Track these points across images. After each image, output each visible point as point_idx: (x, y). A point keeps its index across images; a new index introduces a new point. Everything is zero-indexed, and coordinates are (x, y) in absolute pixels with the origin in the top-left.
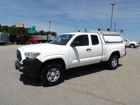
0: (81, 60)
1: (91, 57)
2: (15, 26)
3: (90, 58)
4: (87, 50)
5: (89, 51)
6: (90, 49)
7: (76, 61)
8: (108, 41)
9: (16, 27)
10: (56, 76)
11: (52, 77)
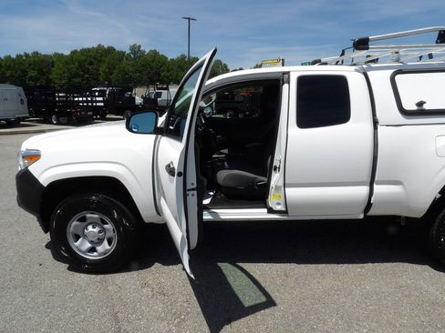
10: (106, 242)
11: (91, 242)
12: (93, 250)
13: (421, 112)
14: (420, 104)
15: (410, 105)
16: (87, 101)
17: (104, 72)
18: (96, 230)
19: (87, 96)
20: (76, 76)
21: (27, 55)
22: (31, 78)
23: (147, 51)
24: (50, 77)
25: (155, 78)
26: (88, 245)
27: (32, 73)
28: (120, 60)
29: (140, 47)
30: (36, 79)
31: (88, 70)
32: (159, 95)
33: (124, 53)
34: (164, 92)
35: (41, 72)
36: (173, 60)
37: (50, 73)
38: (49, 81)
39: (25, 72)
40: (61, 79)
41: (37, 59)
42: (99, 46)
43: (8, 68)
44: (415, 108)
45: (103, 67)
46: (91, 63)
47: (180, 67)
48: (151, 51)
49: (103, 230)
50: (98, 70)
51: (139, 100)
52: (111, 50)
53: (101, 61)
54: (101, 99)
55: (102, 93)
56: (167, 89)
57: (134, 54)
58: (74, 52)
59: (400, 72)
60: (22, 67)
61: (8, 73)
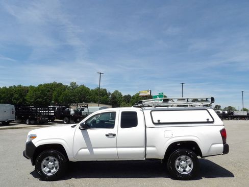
0: (95, 150)
1: (117, 148)
2: (139, 94)
4: (107, 135)
5: (111, 137)
6: (114, 135)
7: (86, 151)
8: (161, 122)
9: (141, 96)
10: (55, 168)
11: (49, 168)
12: (49, 172)
13: (159, 123)
14: (159, 121)
15: (156, 121)
16: (46, 113)
17: (55, 96)
18: (52, 163)
19: (46, 110)
20: (40, 97)
21: (15, 86)
22: (15, 99)
23: (79, 85)
24: (26, 98)
25: (83, 99)
26: (48, 170)
27: (16, 96)
28: (65, 90)
30: (18, 99)
31: (46, 94)
32: (83, 110)
33: (67, 86)
34: (86, 109)
35: (21, 95)
36: (93, 90)
37: (25, 96)
38: (24, 100)
39: (12, 95)
40: (31, 99)
41: (20, 89)
42: (54, 82)
43: (4, 93)
44: (157, 122)
45: (55, 93)
46: (49, 91)
47: (96, 94)
48: (81, 85)
49: (54, 164)
50: (52, 95)
51: (72, 112)
52: (60, 85)
53: (54, 90)
54: (53, 111)
55: (54, 109)
56: (87, 107)
57: (72, 87)
58: (40, 85)
59: (153, 111)
60: (11, 93)
61: (3, 96)
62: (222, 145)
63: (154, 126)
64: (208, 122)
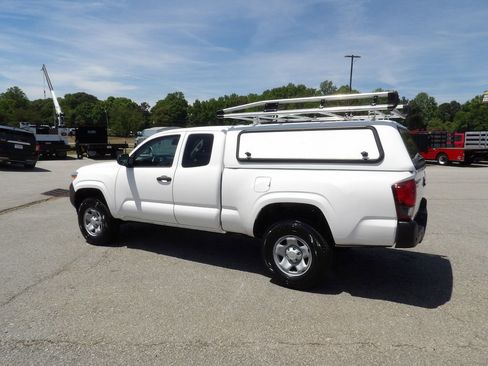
0: (144, 204)
1: (174, 204)
2: (483, 97)
3: (172, 206)
4: (159, 179)
5: (164, 184)
6: (169, 180)
8: (253, 157)
13: (249, 160)
15: (243, 156)
29: (331, 83)
42: (290, 85)
52: (301, 88)
59: (246, 132)
62: (393, 224)
63: (238, 165)
64: (365, 161)
